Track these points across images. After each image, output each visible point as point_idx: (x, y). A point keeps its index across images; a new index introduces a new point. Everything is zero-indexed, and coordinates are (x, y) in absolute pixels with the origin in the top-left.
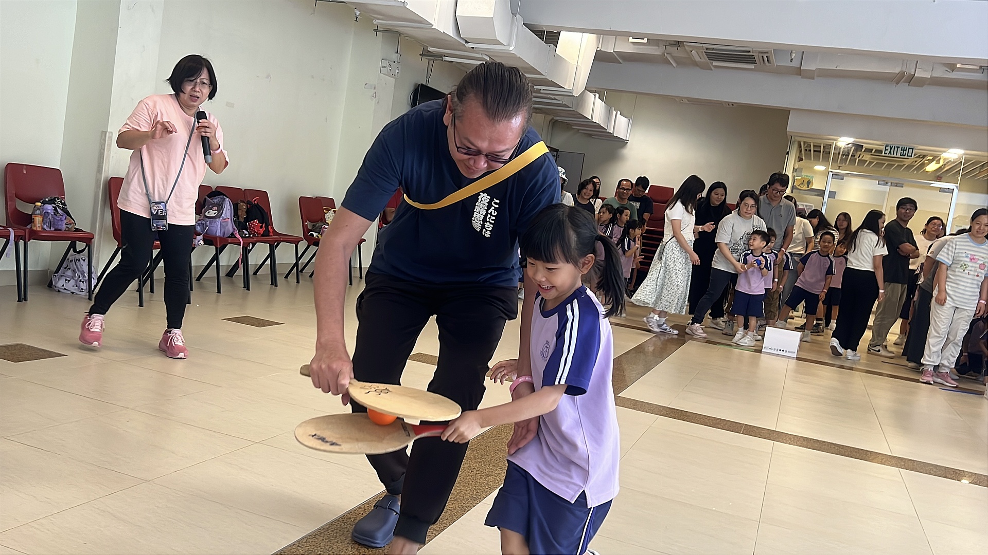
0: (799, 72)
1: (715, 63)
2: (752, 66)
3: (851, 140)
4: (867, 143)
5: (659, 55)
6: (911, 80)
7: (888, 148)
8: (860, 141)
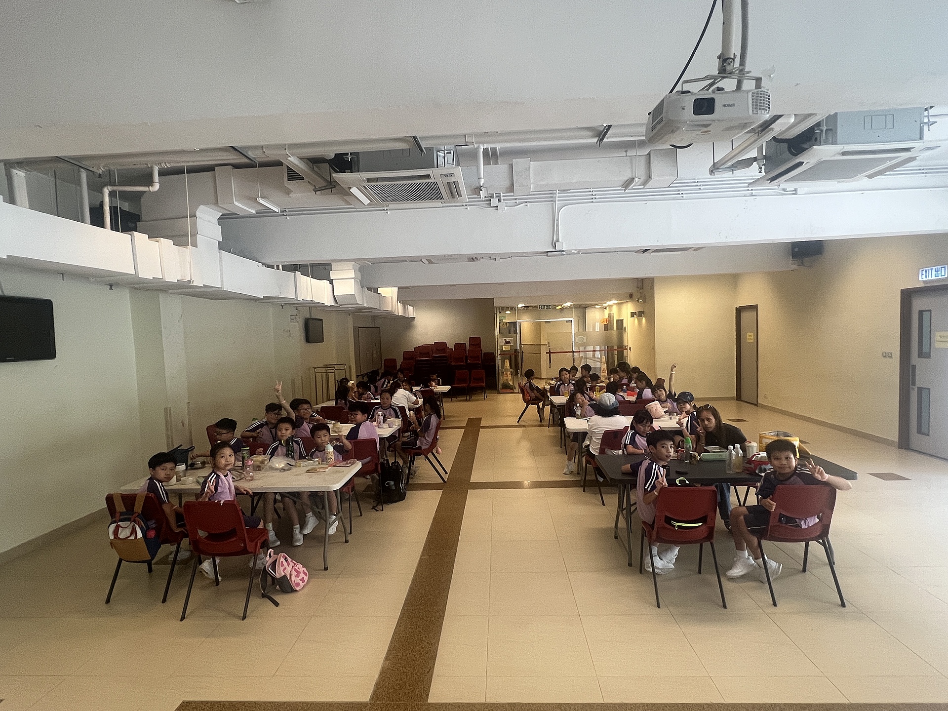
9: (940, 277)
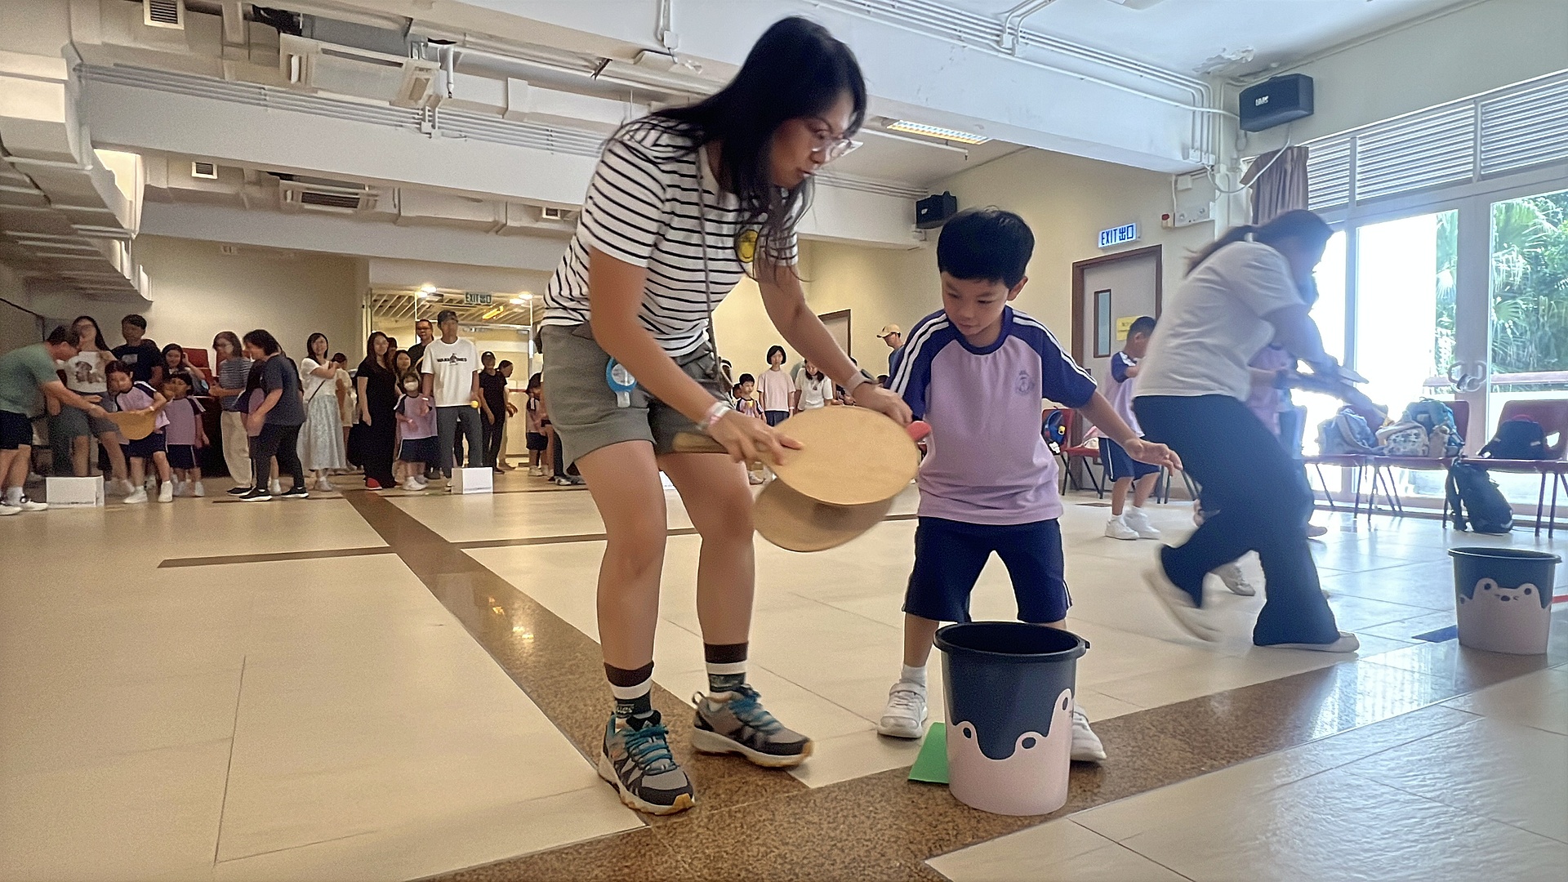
0: (396, 219)
1: (308, 206)
2: (349, 211)
3: (433, 289)
4: (451, 293)
5: (231, 195)
6: (498, 228)
7: (469, 296)
8: (441, 290)
9: (1126, 240)
